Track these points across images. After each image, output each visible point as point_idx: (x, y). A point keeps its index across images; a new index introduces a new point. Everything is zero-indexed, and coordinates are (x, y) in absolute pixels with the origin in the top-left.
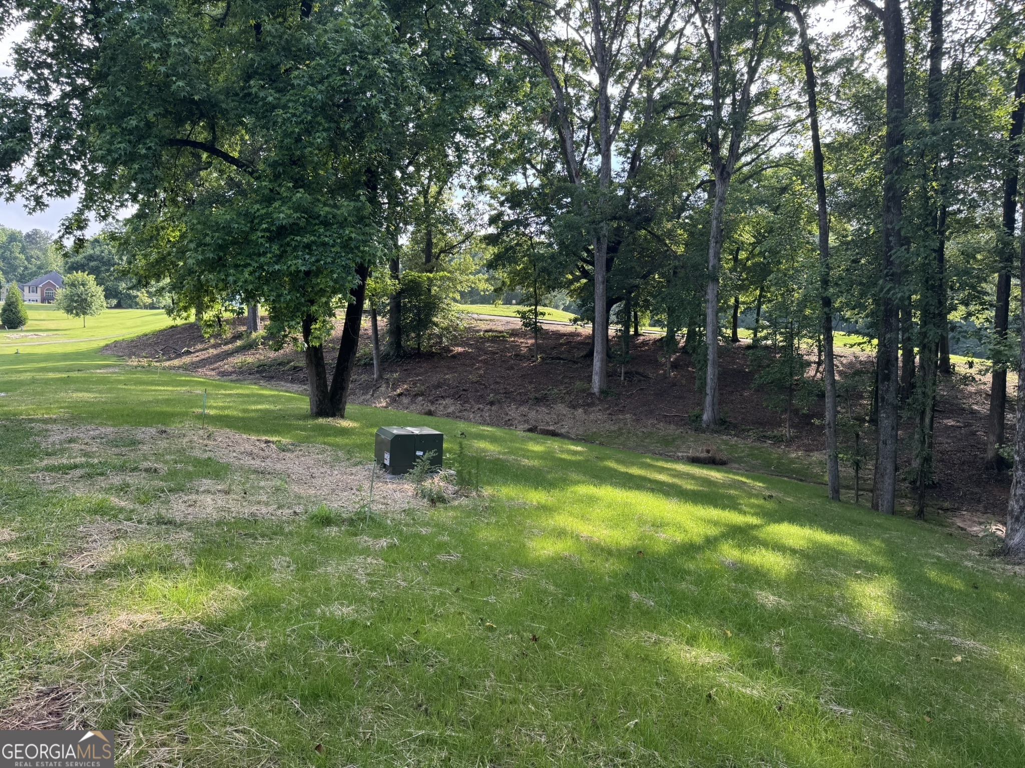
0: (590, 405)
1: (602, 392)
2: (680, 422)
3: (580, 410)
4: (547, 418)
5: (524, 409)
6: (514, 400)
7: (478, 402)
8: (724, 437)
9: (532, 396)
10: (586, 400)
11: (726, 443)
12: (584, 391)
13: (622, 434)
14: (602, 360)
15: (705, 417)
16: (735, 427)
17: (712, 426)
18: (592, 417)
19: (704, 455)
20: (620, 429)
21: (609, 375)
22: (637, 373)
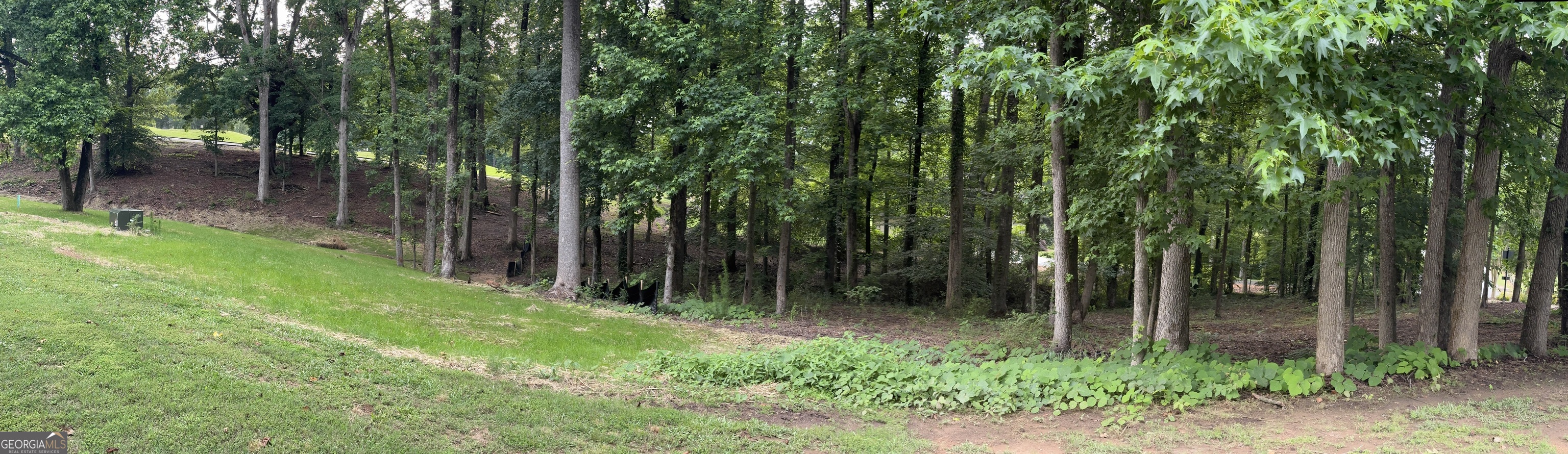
0: (255, 210)
1: (265, 200)
2: (322, 221)
3: (248, 214)
4: (222, 219)
5: (204, 213)
6: (197, 206)
7: (169, 208)
8: (350, 232)
9: (211, 203)
10: (252, 206)
11: (349, 236)
12: (251, 199)
13: (277, 230)
14: (265, 176)
15: (338, 218)
16: (359, 225)
17: (342, 224)
18: (257, 218)
19: (332, 243)
20: (276, 226)
21: (272, 188)
22: (295, 186)
